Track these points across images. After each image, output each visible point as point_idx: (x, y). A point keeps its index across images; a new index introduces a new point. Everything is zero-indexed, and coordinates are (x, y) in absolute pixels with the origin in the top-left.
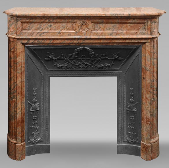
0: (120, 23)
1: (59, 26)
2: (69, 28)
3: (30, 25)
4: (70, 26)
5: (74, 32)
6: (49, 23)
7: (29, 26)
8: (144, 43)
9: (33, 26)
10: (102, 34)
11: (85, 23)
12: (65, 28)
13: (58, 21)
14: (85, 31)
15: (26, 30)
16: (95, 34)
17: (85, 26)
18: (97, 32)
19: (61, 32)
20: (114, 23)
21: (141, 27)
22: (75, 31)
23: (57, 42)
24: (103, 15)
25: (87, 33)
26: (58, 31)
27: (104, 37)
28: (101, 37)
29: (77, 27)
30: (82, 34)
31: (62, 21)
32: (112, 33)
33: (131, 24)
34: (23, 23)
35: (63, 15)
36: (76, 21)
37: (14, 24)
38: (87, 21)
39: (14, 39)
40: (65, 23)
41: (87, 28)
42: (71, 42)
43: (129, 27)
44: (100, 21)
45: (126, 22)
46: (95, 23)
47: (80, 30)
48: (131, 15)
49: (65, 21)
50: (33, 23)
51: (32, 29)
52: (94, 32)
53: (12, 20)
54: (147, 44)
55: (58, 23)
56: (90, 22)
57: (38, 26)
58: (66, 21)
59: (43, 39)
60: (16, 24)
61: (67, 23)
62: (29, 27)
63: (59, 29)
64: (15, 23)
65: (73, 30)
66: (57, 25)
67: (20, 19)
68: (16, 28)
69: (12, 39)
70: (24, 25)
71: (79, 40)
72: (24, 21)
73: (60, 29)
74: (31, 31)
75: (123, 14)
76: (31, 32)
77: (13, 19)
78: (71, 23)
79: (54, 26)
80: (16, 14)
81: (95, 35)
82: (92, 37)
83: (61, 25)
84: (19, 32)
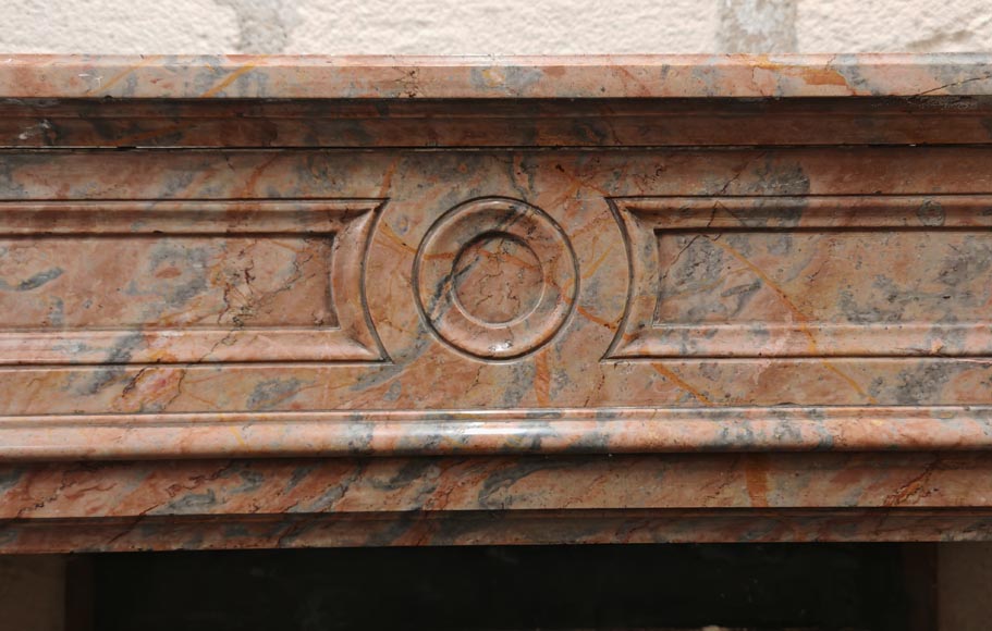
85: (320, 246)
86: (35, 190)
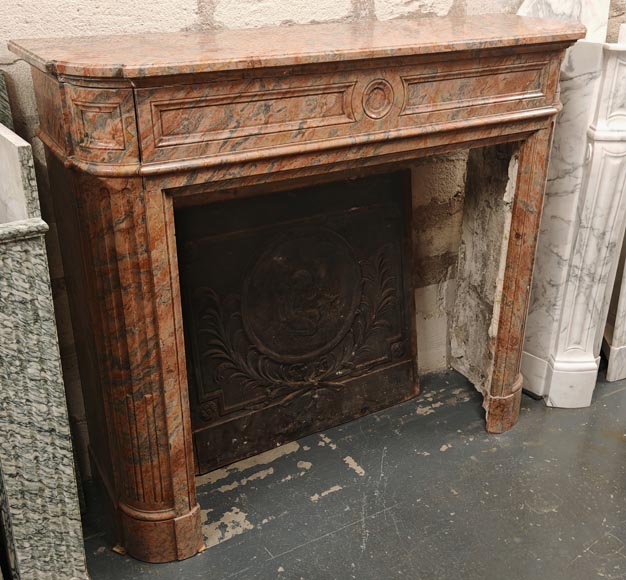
0: (482, 74)
1: (296, 106)
2: (329, 110)
3: (188, 111)
4: (332, 99)
5: (348, 120)
6: (263, 95)
7: (188, 119)
8: (533, 133)
9: (202, 117)
10: (429, 118)
11: (381, 83)
12: (318, 110)
13: (296, 85)
14: (382, 115)
15: (178, 134)
16: (411, 119)
17: (379, 97)
18: (417, 111)
19: (305, 126)
20: (465, 76)
21: (531, 81)
22: (349, 117)
23: (292, 167)
24: (446, 47)
25: (386, 121)
26: (295, 125)
27: (438, 128)
28: (429, 129)
29: (357, 102)
30: (373, 124)
31: (310, 84)
32: (458, 112)
33: (508, 76)
34: (161, 109)
35: (321, 61)
36: (353, 78)
37: (124, 116)
38: (388, 77)
39: (130, 180)
40: (315, 92)
41: (389, 103)
42: (339, 160)
43: (502, 85)
44: (427, 72)
45: (498, 70)
46: (411, 82)
47: (368, 112)
48: (520, 43)
49: (318, 83)
50: (203, 101)
51: (200, 128)
52: (408, 112)
53: (108, 97)
54: (541, 135)
55: (294, 92)
56: (398, 78)
57: (222, 113)
58: (321, 83)
59: (243, 164)
60: (133, 114)
61: (325, 89)
62: (186, 123)
63: (297, 115)
64: (128, 111)
65: (344, 113)
66: (289, 103)
67: (152, 93)
68: (134, 133)
69: (119, 180)
70: (168, 116)
71: (364, 150)
72: (167, 97)
73: (302, 116)
74: (195, 138)
75: (501, 41)
76: (197, 140)
77: (117, 94)
78: (338, 88)
79: (280, 107)
80: (141, 70)
81: (411, 123)
82: (404, 132)
83: (303, 101)
84: (151, 148)
85: (341, 95)
86: (284, 86)
